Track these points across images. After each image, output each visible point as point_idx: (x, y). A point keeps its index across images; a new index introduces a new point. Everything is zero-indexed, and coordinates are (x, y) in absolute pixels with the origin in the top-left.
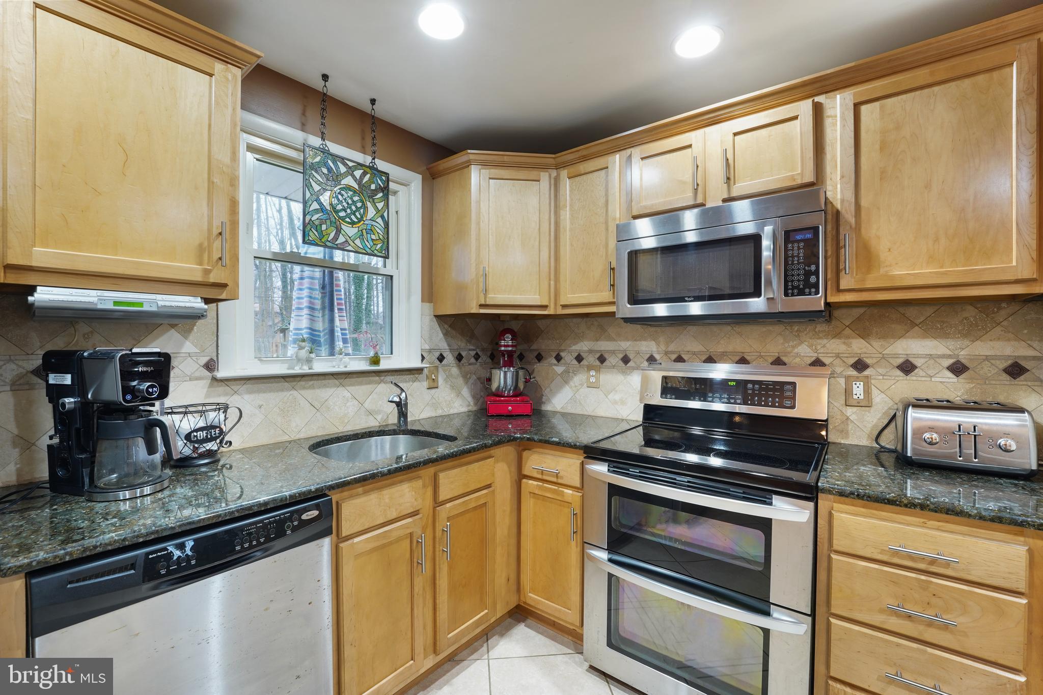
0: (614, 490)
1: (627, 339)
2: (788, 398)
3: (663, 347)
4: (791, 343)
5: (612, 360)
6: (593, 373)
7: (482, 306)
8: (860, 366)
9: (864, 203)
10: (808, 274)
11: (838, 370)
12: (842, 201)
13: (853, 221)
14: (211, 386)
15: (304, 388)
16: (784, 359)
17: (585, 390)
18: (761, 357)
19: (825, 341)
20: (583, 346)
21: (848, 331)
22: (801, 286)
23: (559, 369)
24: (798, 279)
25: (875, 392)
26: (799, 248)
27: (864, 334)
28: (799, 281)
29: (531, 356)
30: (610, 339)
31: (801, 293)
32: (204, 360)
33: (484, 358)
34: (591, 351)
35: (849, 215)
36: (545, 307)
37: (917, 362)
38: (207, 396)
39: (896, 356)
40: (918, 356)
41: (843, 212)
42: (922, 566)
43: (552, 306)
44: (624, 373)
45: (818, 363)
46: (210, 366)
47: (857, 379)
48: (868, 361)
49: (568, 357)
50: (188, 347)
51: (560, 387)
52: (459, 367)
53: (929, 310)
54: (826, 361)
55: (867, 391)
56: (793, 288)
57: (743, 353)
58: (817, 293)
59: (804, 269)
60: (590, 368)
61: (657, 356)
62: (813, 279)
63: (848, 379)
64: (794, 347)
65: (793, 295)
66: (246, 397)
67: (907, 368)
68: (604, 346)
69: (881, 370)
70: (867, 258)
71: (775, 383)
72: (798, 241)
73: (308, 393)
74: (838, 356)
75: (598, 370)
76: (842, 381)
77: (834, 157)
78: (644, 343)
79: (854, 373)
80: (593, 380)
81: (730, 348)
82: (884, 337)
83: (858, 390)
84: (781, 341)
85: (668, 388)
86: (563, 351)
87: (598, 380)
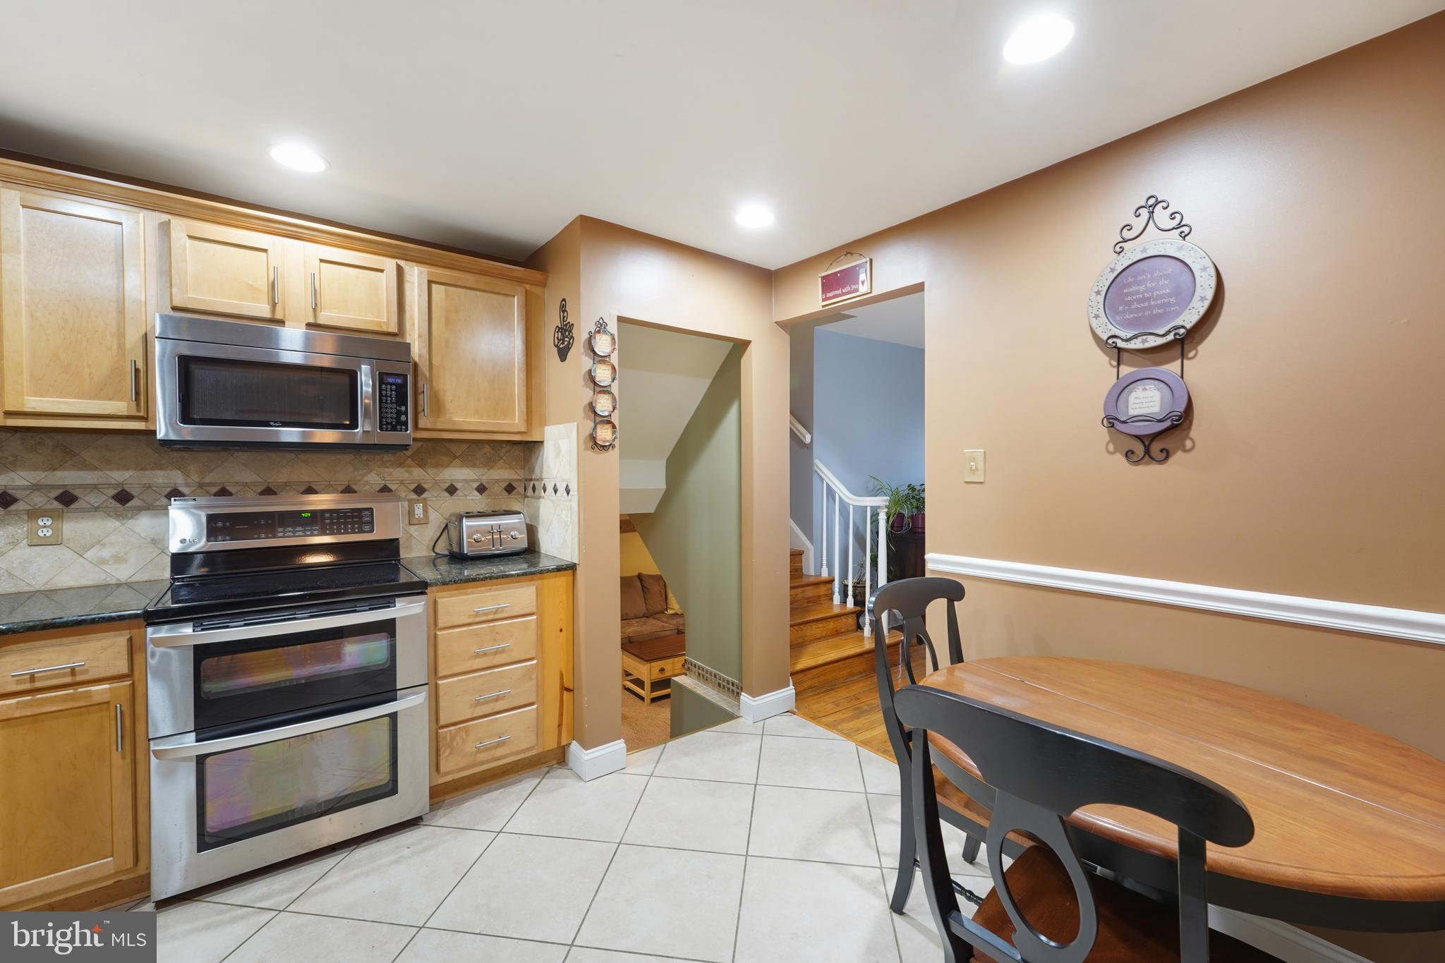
0: (202, 652)
2: (367, 523)
4: (361, 472)
5: (92, 499)
6: (44, 521)
8: (419, 490)
9: (435, 361)
10: (399, 413)
11: (403, 495)
12: (420, 356)
13: (427, 374)
16: (355, 487)
17: (23, 552)
18: (330, 485)
19: (391, 470)
20: (17, 480)
21: (409, 461)
22: (394, 423)
24: (391, 415)
25: (430, 511)
26: (391, 390)
27: (422, 465)
28: (391, 418)
30: (87, 467)
31: (394, 429)
34: (36, 487)
35: (424, 368)
37: (458, 485)
39: (444, 481)
40: (458, 481)
41: (420, 364)
42: (490, 617)
45: (385, 489)
47: (418, 502)
48: (425, 486)
53: (465, 447)
54: (393, 487)
55: (425, 511)
56: (387, 424)
57: (310, 482)
58: (407, 430)
59: (396, 409)
60: (36, 514)
62: (403, 418)
63: (411, 502)
64: (364, 475)
65: (387, 430)
67: (452, 490)
68: (71, 477)
69: (435, 493)
70: (438, 406)
71: (353, 510)
74: (402, 483)
75: (57, 516)
76: (406, 504)
77: (412, 317)
78: (159, 473)
79: (415, 496)
80: (45, 533)
81: (295, 478)
82: (436, 466)
83: (419, 510)
84: (352, 470)
85: (216, 526)
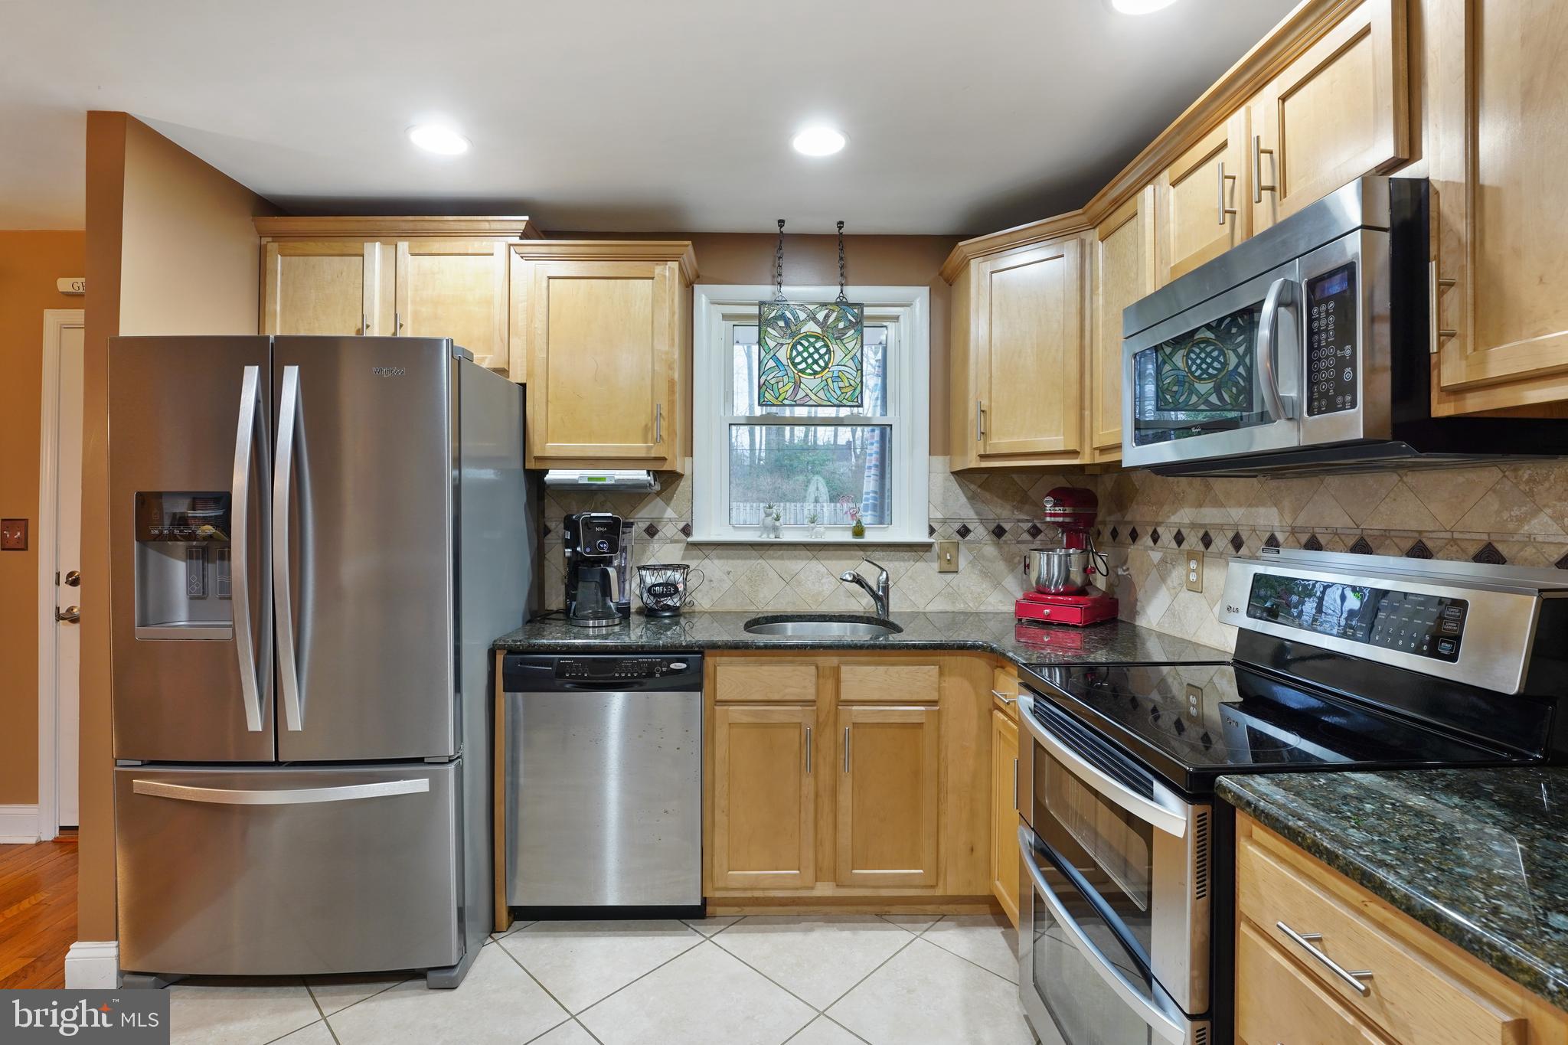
1: (1239, 504)
2: (1448, 635)
3: (1291, 519)
4: (1515, 512)
5: (1221, 542)
6: (1193, 565)
14: (686, 549)
15: (773, 558)
16: (1503, 547)
17: (1185, 595)
18: (1454, 541)
20: (1184, 516)
22: (1332, 392)
23: (1156, 556)
24: (1327, 378)
26: (1328, 314)
29: (1125, 532)
30: (1217, 503)
31: (1332, 405)
32: (681, 525)
34: (1193, 526)
36: (1074, 453)
38: (683, 558)
43: (1087, 450)
46: (687, 530)
49: (1167, 536)
50: (670, 513)
51: (1156, 590)
52: (998, 545)
58: (1354, 405)
59: (1335, 355)
60: (1191, 556)
61: (1280, 537)
62: (1347, 375)
64: (1521, 520)
65: (1320, 412)
66: (716, 562)
68: (1210, 515)
73: (777, 564)
75: (1201, 559)
78: (1262, 510)
80: (1193, 577)
81: (1396, 522)
84: (1496, 506)
85: (1257, 598)
86: (1158, 524)
87: (1200, 577)
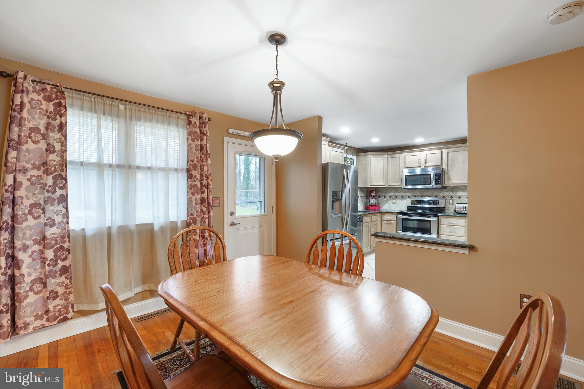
0: (404, 219)
1: (403, 192)
2: (437, 203)
3: (411, 194)
4: (439, 193)
5: (399, 197)
6: (394, 200)
7: (371, 185)
8: (452, 197)
9: (449, 169)
10: (439, 181)
11: (448, 198)
12: (445, 169)
13: (447, 172)
16: (437, 196)
17: (392, 204)
18: (433, 196)
19: (445, 193)
20: (392, 194)
21: (449, 191)
23: (385, 199)
24: (437, 182)
25: (454, 202)
27: (452, 192)
29: (377, 197)
30: (398, 192)
31: (438, 184)
33: (365, 197)
34: (393, 195)
35: (446, 171)
37: (461, 196)
39: (458, 195)
40: (461, 195)
41: (445, 171)
42: (452, 225)
43: (386, 185)
44: (402, 200)
45: (444, 197)
47: (451, 200)
48: (453, 196)
49: (387, 197)
51: (385, 204)
52: (361, 199)
53: (463, 187)
54: (445, 196)
55: (453, 202)
56: (436, 184)
57: (429, 195)
58: (440, 184)
60: (393, 199)
61: (410, 196)
62: (440, 182)
63: (450, 200)
64: (439, 194)
67: (460, 197)
68: (397, 194)
69: (455, 198)
70: (449, 179)
71: (435, 201)
72: (437, 176)
74: (447, 195)
75: (395, 199)
76: (448, 200)
77: (444, 160)
78: (407, 194)
79: (451, 199)
80: (394, 202)
81: (426, 194)
82: (455, 192)
83: (451, 202)
84: (437, 193)
85: (413, 202)
86: (386, 195)
87: (395, 202)
